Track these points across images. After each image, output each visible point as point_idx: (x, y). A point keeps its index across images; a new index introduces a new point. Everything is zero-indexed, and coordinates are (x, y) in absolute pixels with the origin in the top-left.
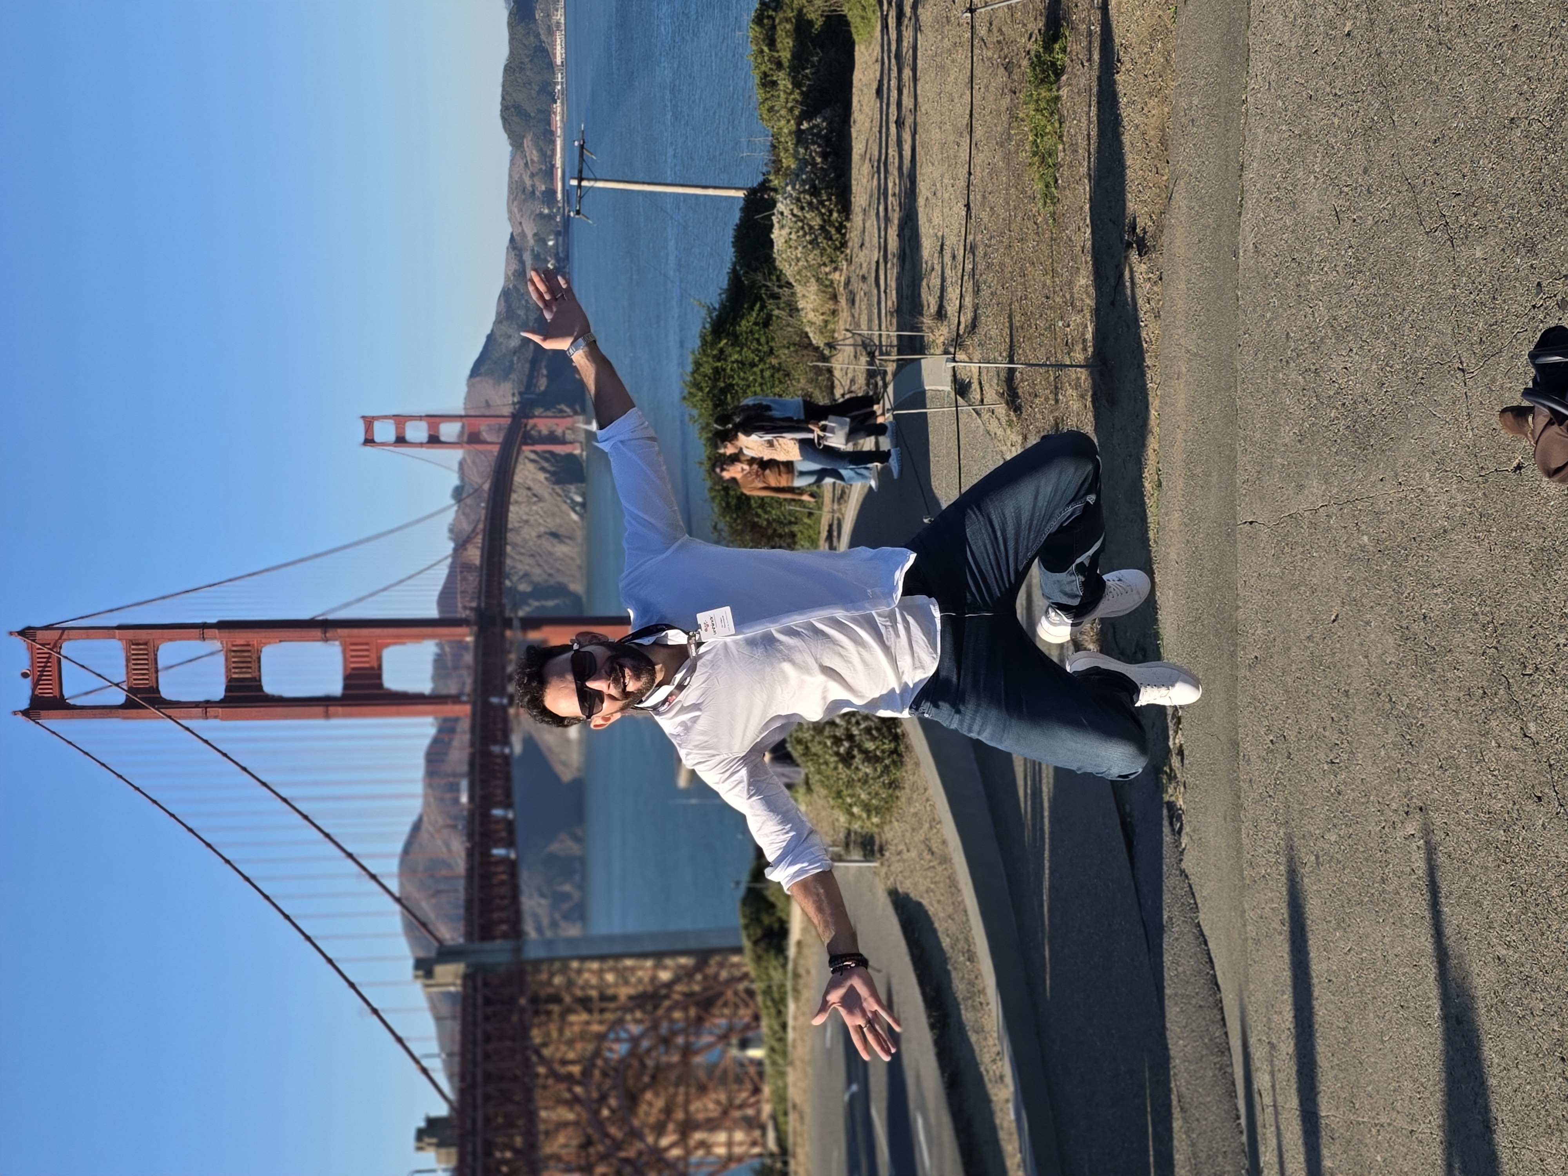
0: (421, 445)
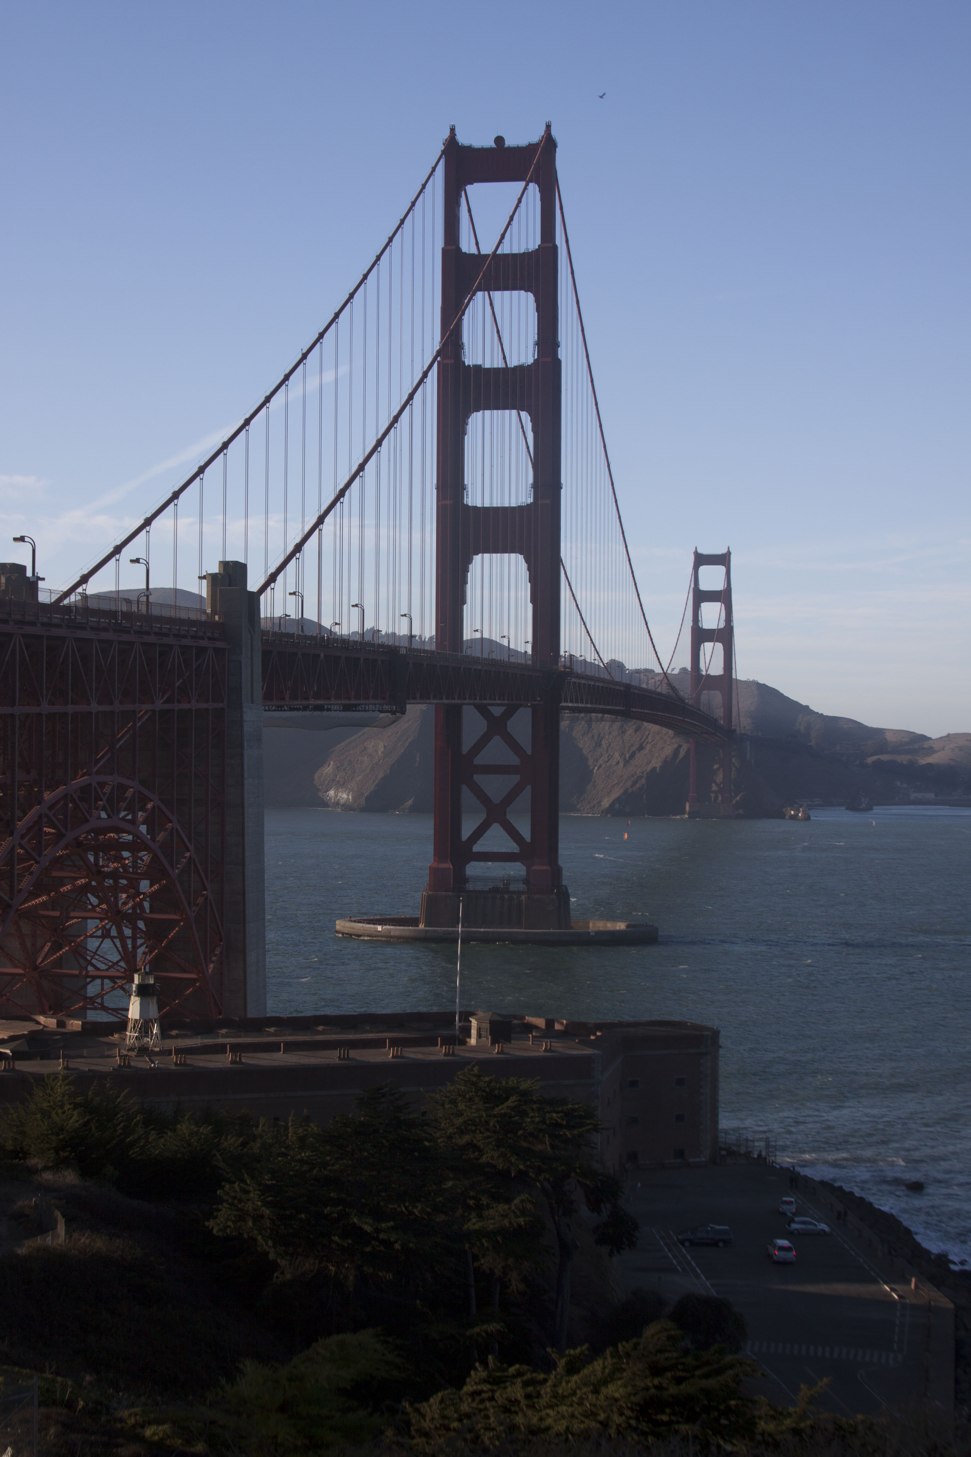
0: (696, 621)
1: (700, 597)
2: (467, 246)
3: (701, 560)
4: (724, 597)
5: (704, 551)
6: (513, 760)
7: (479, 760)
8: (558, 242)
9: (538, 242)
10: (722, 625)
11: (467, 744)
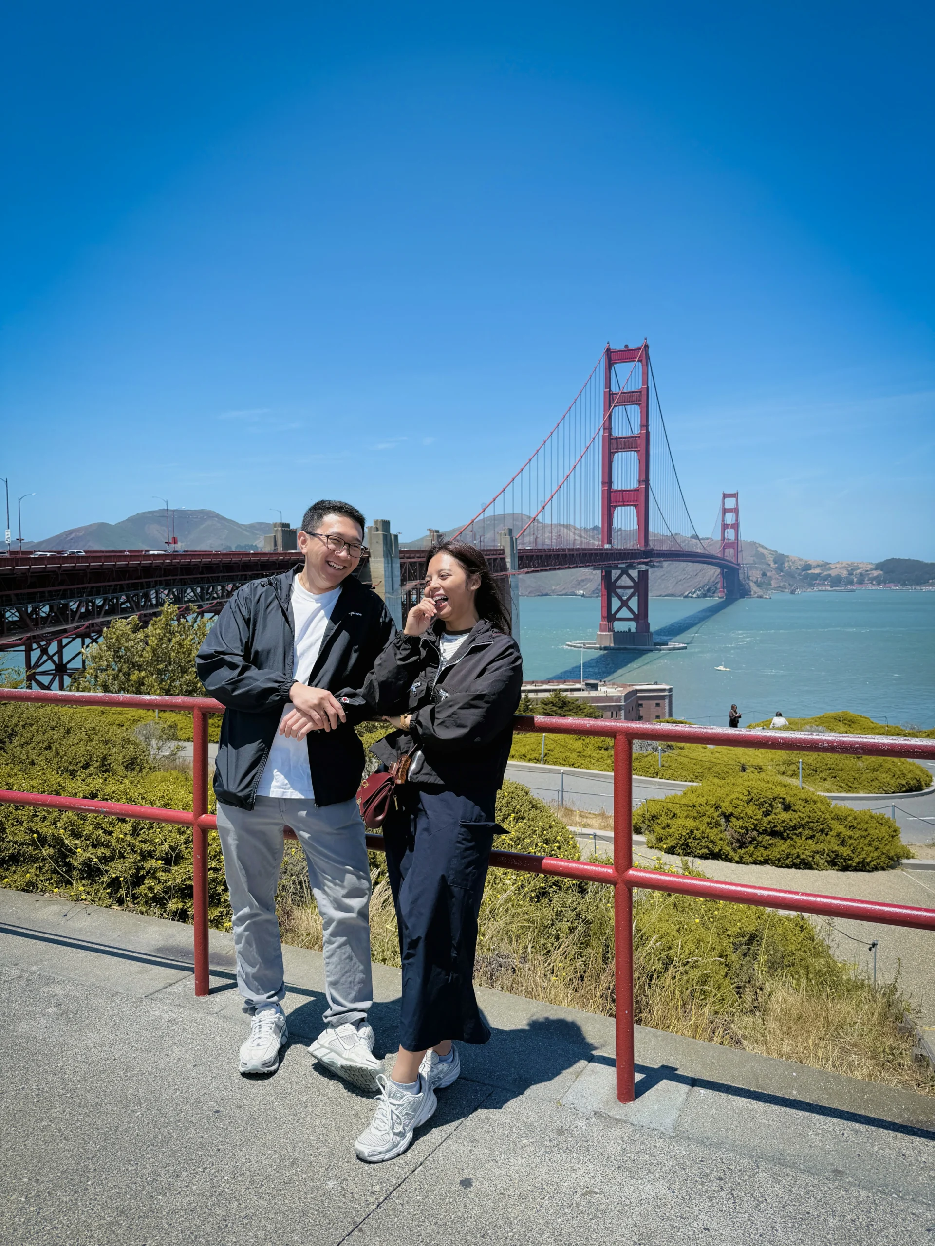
0: (723, 520)
1: (725, 511)
2: (614, 389)
3: (725, 496)
4: (736, 511)
5: (728, 492)
6: (631, 584)
7: (618, 583)
8: (649, 385)
9: (640, 386)
10: (734, 522)
11: (613, 579)
